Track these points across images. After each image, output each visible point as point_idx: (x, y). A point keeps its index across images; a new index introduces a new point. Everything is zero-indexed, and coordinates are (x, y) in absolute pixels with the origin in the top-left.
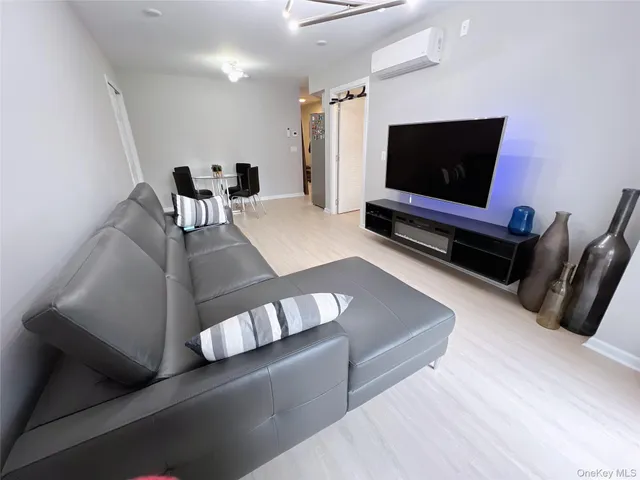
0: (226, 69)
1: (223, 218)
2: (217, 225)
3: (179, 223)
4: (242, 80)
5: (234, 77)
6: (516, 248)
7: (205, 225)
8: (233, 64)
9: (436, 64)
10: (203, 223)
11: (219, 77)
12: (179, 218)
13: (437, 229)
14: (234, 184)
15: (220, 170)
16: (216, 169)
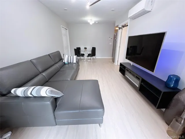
0: (89, 21)
1: (75, 62)
2: (73, 63)
3: (64, 62)
4: (93, 24)
5: (91, 23)
6: (162, 93)
7: (70, 63)
8: (91, 20)
9: (150, 11)
10: (69, 62)
11: (87, 23)
12: (64, 60)
13: (136, 77)
14: (90, 53)
15: (86, 49)
16: (85, 48)
